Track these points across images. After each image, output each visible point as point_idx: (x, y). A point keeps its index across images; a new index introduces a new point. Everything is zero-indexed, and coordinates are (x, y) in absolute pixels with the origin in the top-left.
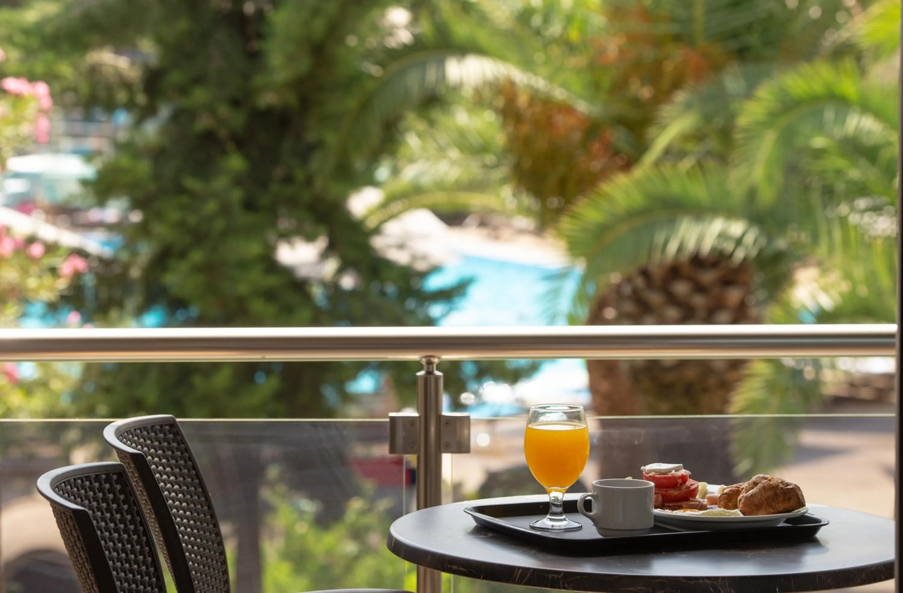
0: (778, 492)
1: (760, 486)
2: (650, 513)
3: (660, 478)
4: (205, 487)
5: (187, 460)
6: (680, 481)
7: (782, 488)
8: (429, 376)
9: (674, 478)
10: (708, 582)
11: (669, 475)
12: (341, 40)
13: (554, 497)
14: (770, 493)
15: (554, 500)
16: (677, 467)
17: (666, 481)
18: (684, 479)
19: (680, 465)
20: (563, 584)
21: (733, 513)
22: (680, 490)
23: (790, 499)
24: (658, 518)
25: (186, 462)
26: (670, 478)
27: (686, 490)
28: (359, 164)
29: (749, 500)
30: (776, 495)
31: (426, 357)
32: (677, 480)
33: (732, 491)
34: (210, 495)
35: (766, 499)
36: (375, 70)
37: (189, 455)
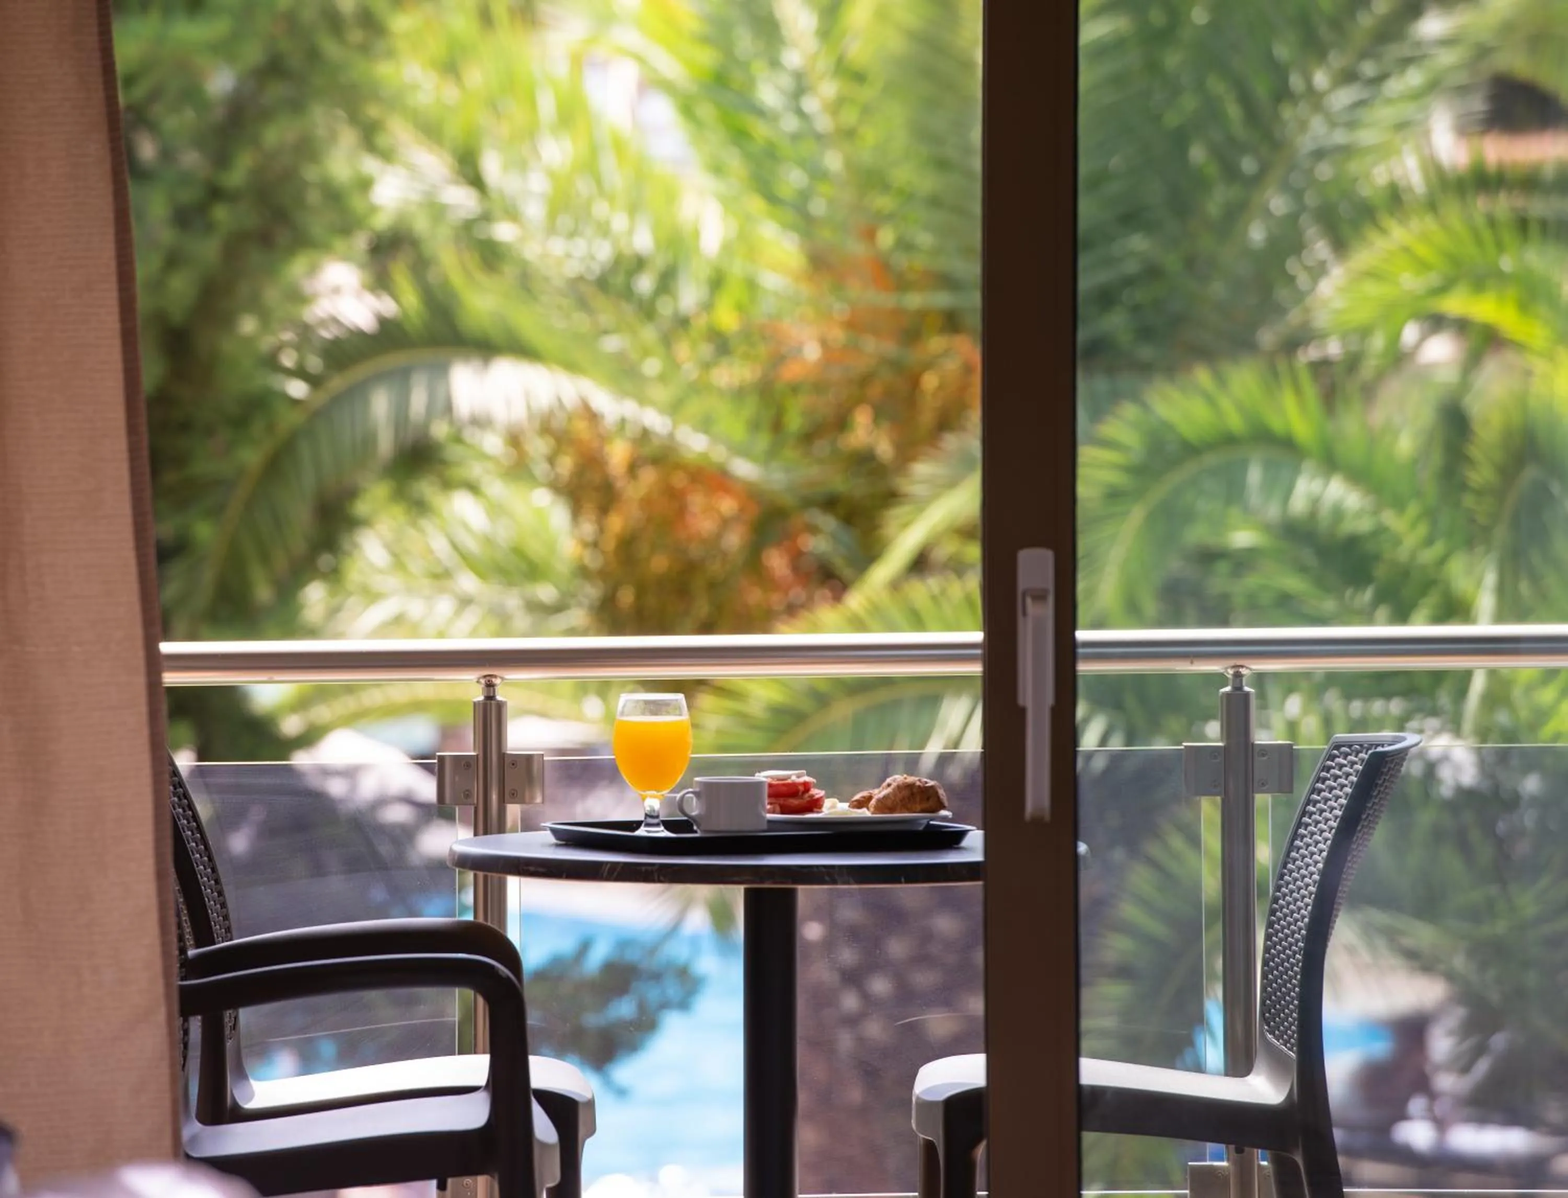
0: (915, 790)
1: (892, 787)
2: (764, 818)
3: (777, 785)
4: (204, 832)
5: (182, 797)
6: (801, 788)
7: (919, 786)
8: (488, 702)
9: (794, 785)
10: (824, 870)
11: (789, 781)
12: (227, 321)
13: (650, 806)
14: (906, 793)
15: (650, 811)
16: (798, 773)
17: (785, 789)
18: (807, 786)
19: (802, 771)
20: (659, 877)
21: (860, 813)
22: (802, 799)
23: (928, 799)
24: (770, 822)
25: (180, 799)
26: (789, 785)
27: (808, 799)
28: (263, 593)
29: (882, 802)
30: (913, 794)
31: (485, 677)
32: (797, 787)
33: (864, 797)
34: (211, 843)
35: (901, 801)
36: (297, 389)
37: (184, 791)
